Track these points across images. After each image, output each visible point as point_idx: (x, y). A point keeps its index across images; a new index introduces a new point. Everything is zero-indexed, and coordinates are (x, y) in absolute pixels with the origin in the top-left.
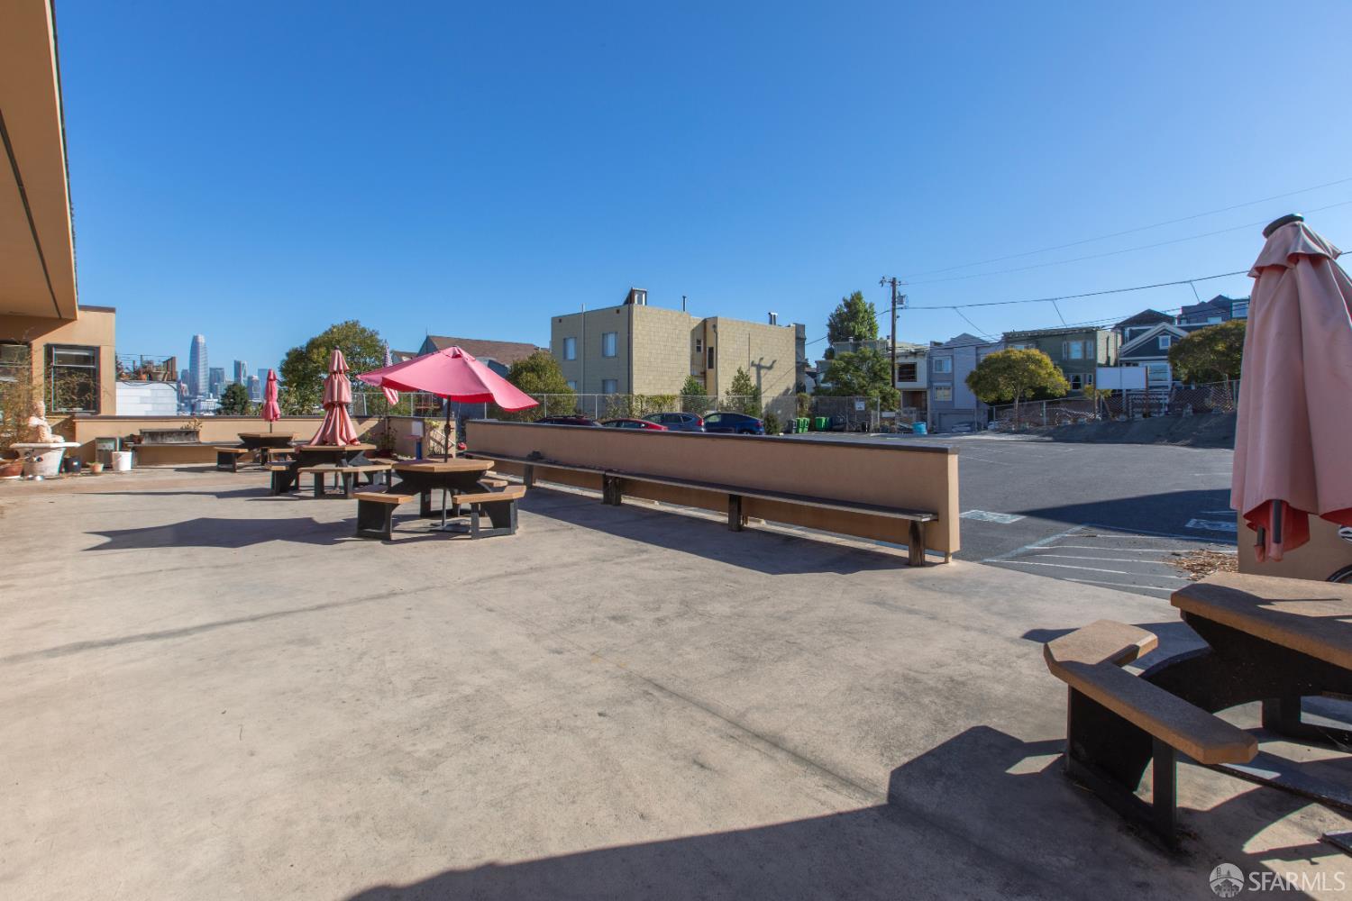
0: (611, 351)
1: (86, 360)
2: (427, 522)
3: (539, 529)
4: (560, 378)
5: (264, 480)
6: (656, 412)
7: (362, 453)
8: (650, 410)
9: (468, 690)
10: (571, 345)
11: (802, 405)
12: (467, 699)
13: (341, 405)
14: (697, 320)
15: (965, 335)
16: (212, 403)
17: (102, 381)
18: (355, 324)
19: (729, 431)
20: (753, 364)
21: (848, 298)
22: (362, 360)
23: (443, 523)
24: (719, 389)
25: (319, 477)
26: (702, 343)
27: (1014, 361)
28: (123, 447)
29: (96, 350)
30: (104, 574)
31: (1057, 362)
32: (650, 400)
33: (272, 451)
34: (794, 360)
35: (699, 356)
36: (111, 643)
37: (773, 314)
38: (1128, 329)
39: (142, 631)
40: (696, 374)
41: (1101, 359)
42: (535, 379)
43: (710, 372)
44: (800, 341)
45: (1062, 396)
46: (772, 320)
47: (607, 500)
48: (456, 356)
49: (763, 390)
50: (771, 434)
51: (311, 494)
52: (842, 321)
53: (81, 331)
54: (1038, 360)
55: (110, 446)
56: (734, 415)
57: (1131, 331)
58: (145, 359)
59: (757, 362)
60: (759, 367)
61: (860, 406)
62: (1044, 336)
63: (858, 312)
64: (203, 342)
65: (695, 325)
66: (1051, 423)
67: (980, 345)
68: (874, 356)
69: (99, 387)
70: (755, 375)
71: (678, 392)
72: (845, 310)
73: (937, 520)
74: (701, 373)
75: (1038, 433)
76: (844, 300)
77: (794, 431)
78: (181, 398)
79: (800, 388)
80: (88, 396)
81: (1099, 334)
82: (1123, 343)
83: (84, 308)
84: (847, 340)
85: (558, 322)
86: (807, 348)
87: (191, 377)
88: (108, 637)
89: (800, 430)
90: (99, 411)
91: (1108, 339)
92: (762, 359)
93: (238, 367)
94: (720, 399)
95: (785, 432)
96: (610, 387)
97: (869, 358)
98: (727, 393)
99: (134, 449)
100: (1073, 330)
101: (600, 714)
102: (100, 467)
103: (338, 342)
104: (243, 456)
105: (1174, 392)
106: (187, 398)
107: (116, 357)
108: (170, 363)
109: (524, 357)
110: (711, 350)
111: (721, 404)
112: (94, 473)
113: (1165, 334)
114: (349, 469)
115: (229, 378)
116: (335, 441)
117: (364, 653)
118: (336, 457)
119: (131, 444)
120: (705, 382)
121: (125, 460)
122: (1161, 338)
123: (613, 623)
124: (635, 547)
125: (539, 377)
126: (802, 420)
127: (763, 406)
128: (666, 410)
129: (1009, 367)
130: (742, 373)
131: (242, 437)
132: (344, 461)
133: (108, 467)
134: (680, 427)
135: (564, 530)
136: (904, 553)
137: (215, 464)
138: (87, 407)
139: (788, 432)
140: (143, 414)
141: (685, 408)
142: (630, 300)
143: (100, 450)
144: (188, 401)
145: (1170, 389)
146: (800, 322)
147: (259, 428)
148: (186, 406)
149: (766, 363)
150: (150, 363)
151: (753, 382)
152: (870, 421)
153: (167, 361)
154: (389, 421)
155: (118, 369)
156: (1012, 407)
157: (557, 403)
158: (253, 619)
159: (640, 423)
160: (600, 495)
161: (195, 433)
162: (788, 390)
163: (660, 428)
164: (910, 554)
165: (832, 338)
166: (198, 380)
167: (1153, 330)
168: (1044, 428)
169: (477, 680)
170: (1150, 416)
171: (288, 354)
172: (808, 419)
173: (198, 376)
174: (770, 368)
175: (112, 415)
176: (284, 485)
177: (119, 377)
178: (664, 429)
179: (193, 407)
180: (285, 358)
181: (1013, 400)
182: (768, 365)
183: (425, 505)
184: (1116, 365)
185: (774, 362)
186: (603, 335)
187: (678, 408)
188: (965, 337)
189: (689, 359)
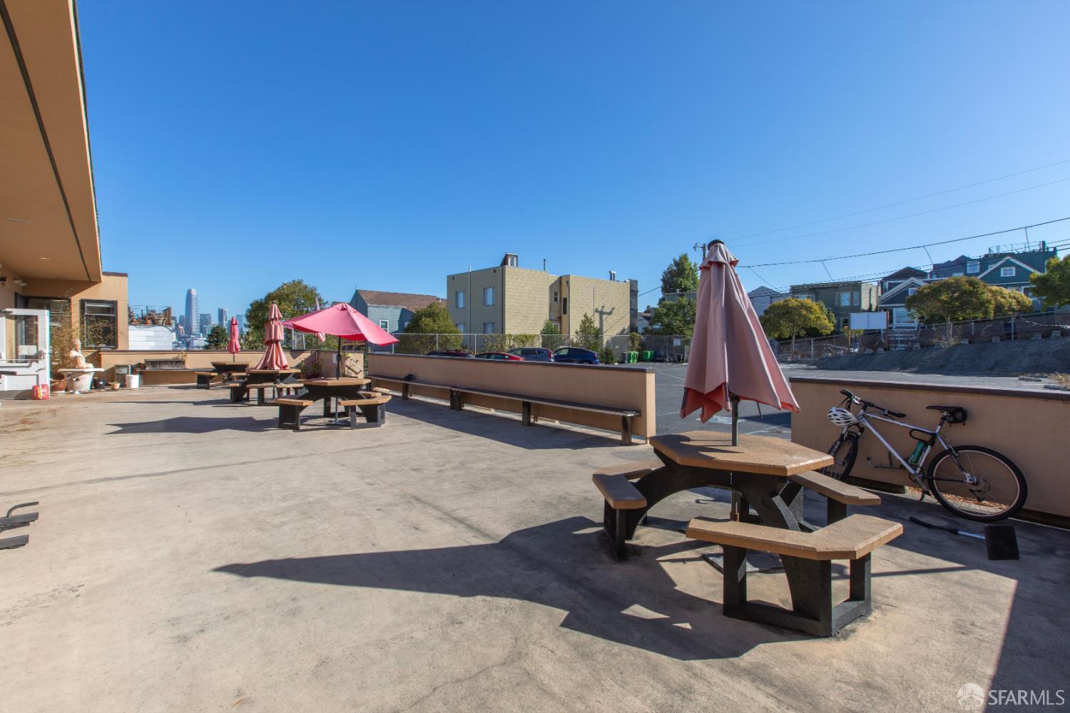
0: (490, 301)
1: (108, 310)
2: (327, 420)
3: (398, 424)
4: (450, 322)
5: (226, 394)
6: (520, 347)
7: (292, 375)
8: (516, 347)
9: (311, 499)
10: (461, 296)
11: (633, 342)
12: (309, 503)
13: (276, 342)
14: (554, 278)
15: (762, 287)
16: (201, 341)
17: (119, 325)
18: (300, 282)
19: (573, 361)
20: (597, 311)
21: (677, 259)
22: (305, 309)
23: (336, 420)
24: (571, 330)
25: (261, 391)
26: (559, 294)
27: (792, 308)
28: (134, 372)
29: (114, 303)
30: (119, 446)
31: (831, 309)
32: (516, 338)
33: (234, 374)
34: (629, 308)
35: (556, 305)
36: (121, 478)
37: (613, 272)
38: (888, 282)
39: (138, 473)
40: (554, 318)
41: (865, 306)
42: (431, 323)
43: (564, 317)
44: (634, 293)
45: (827, 335)
46: (612, 277)
47: (452, 407)
48: (344, 309)
49: (604, 330)
50: (609, 364)
51: (256, 403)
52: (672, 277)
53: (105, 290)
54: (809, 307)
55: (124, 371)
56: (581, 350)
57: (889, 284)
58: (150, 308)
59: (600, 309)
60: (601, 313)
61: (677, 342)
62: (820, 288)
63: (684, 270)
64: (195, 294)
65: (553, 282)
66: (817, 355)
67: (773, 295)
68: (689, 304)
69: (117, 330)
70: (598, 319)
71: (538, 333)
72: (675, 268)
73: (640, 416)
74: (558, 318)
75: (807, 362)
76: (674, 260)
77: (626, 362)
78: (179, 338)
79: (633, 328)
80: (110, 336)
81: (863, 287)
82: (882, 293)
83: (106, 274)
84: (675, 291)
85: (452, 279)
86: (639, 299)
87: (186, 321)
88: (119, 476)
89: (631, 361)
90: (117, 347)
91: (870, 290)
92: (603, 307)
93: (221, 313)
94: (571, 337)
95: (619, 363)
96: (489, 328)
97: (684, 306)
98: (577, 333)
99: (141, 373)
100: (844, 283)
101: (378, 510)
102: (117, 385)
103: (288, 295)
104: (214, 379)
105: (919, 332)
106: (183, 337)
107: (129, 308)
108: (167, 311)
109: (423, 306)
110: (565, 300)
111: (572, 341)
112: (113, 389)
113: (913, 287)
114: (282, 385)
115: (215, 321)
116: (272, 366)
117: (261, 484)
118: (273, 378)
119: (139, 370)
120: (561, 325)
121: (135, 380)
122: (910, 289)
123: (412, 472)
124: (454, 434)
125: (434, 321)
126: (632, 353)
127: (605, 343)
128: (528, 346)
129: (787, 312)
130: (587, 318)
131: (214, 364)
132: (278, 380)
133: (123, 386)
134: (536, 358)
135: (414, 424)
136: (619, 437)
137: (196, 384)
138: (108, 344)
139: (622, 362)
140: (148, 349)
141: (543, 344)
142: (505, 262)
143: (118, 374)
144: (184, 340)
145: (916, 329)
146: (634, 279)
147: (225, 358)
148: (183, 343)
149: (607, 310)
150: (153, 311)
151: (597, 324)
152: (684, 354)
153: (166, 310)
154: (318, 353)
155: (130, 316)
156: (790, 343)
157: (448, 340)
158: (203, 468)
159: (505, 355)
160: (448, 404)
161: (182, 362)
162: (624, 330)
163: (519, 359)
164: (622, 437)
165: (664, 290)
166: (192, 323)
167: (904, 283)
168: (812, 359)
169: (320, 495)
170: (889, 350)
171: (252, 305)
172: (637, 353)
173: (191, 320)
174: (610, 313)
175: (126, 349)
176: (239, 397)
177: (131, 322)
178: (522, 360)
179: (188, 344)
180: (250, 308)
181: (790, 338)
182: (608, 311)
183: (327, 408)
184: (876, 311)
185: (613, 309)
186: (484, 289)
187: (538, 344)
188: (762, 289)
189: (548, 307)
